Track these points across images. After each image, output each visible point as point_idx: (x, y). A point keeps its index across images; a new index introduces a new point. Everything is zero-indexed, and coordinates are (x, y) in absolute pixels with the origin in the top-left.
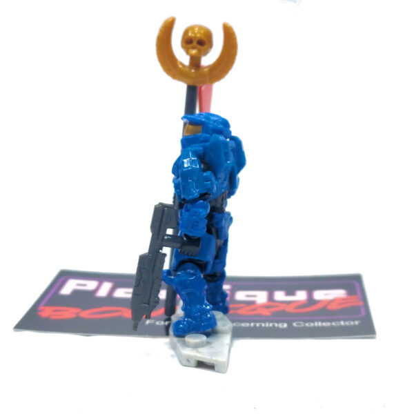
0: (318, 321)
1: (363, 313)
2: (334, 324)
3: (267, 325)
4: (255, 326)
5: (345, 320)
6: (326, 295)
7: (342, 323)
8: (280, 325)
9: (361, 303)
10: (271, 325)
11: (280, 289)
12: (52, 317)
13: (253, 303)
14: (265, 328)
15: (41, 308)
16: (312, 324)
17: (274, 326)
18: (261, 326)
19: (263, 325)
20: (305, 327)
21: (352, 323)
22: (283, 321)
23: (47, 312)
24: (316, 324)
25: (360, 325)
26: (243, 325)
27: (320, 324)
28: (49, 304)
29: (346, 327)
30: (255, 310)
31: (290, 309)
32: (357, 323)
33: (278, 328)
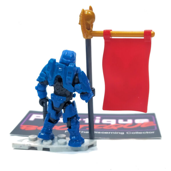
0: (137, 131)
1: (156, 128)
2: (143, 133)
3: (116, 133)
4: (111, 133)
5: (148, 131)
6: (140, 121)
7: (147, 133)
8: (121, 133)
9: (155, 125)
10: (117, 133)
11: (121, 118)
12: (26, 129)
13: (109, 124)
14: (115, 134)
15: (21, 126)
16: (134, 133)
17: (118, 133)
18: (113, 133)
19: (114, 133)
20: (132, 134)
21: (151, 133)
22: (122, 132)
23: (24, 127)
24: (136, 133)
25: (155, 133)
26: (105, 133)
27: (138, 133)
28: (25, 124)
29: (149, 134)
30: (111, 127)
31: (125, 127)
32: (153, 132)
33: (120, 134)
